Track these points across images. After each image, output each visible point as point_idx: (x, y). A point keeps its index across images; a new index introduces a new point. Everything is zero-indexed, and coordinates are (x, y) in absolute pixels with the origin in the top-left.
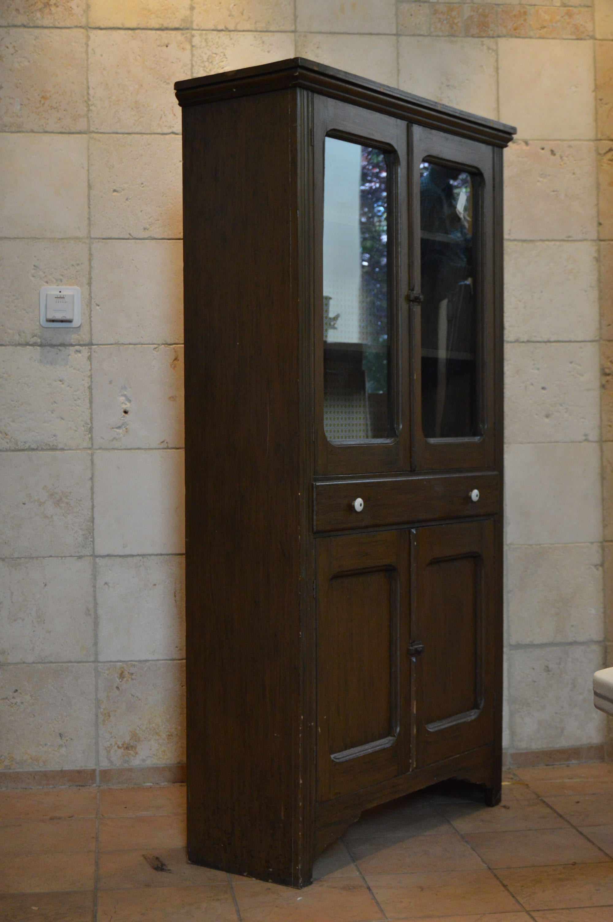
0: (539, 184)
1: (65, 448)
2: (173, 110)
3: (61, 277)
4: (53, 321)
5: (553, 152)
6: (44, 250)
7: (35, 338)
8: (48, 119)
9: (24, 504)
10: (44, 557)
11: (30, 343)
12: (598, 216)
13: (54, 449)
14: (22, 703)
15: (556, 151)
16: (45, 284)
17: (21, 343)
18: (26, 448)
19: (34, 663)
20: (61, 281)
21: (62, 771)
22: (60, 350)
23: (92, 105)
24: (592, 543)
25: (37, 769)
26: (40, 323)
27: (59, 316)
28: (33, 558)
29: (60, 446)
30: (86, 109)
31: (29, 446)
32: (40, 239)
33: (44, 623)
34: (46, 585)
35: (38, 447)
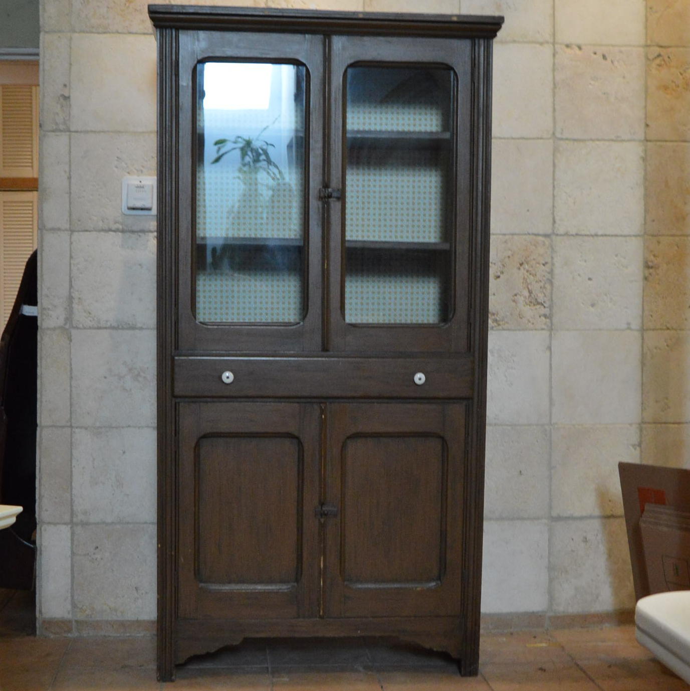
0: (590, 87)
1: (144, 327)
3: (142, 169)
4: (134, 209)
5: (604, 57)
6: (127, 143)
7: (117, 224)
8: (131, 21)
9: (105, 377)
11: (113, 229)
12: (646, 118)
13: (133, 328)
14: (102, 559)
15: (607, 56)
16: (127, 174)
17: (104, 228)
18: (107, 326)
19: (113, 523)
20: (142, 171)
21: (137, 621)
22: (140, 236)
24: (631, 425)
25: (115, 618)
26: (121, 210)
27: (139, 204)
28: (113, 428)
29: (139, 325)
31: (111, 325)
32: (123, 132)
33: (122, 487)
34: (124, 452)
35: (118, 326)
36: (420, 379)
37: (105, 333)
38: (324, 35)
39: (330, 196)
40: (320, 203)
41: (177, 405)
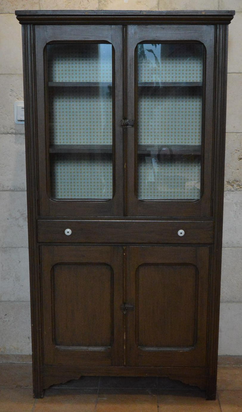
4: (21, 121)
6: (16, 81)
7: (12, 130)
9: (8, 219)
11: (10, 133)
13: (23, 190)
14: (9, 321)
16: (17, 100)
17: (4, 132)
18: (8, 189)
25: (17, 353)
26: (14, 121)
28: (13, 248)
31: (10, 189)
32: (14, 74)
33: (19, 281)
34: (20, 262)
35: (15, 189)
36: (181, 233)
37: (7, 193)
38: (123, 25)
39: (127, 125)
40: (121, 129)
41: (40, 247)
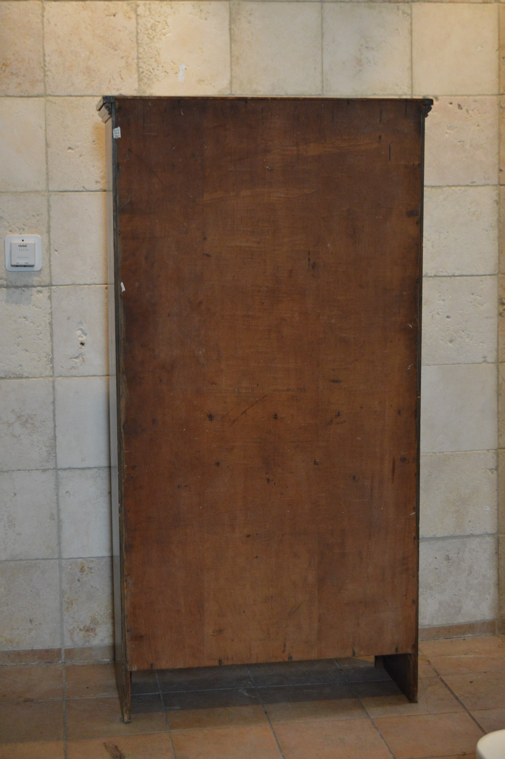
0: (447, 135)
1: (30, 376)
2: (120, 74)
3: (24, 227)
5: (460, 106)
6: (8, 202)
7: (2, 280)
8: (9, 84)
10: (13, 471)
12: (499, 163)
13: (20, 377)
15: (462, 105)
16: (10, 233)
19: (6, 560)
20: (24, 229)
21: (32, 650)
22: (23, 291)
23: (48, 71)
24: (488, 450)
25: (11, 649)
26: (5, 267)
27: (22, 262)
28: (4, 472)
29: (26, 375)
30: (42, 75)
32: (4, 192)
33: (15, 527)
34: (15, 494)
35: (6, 376)
